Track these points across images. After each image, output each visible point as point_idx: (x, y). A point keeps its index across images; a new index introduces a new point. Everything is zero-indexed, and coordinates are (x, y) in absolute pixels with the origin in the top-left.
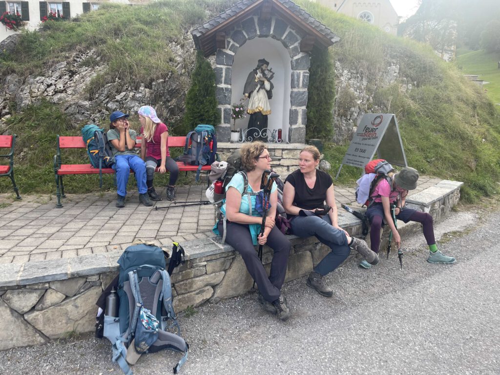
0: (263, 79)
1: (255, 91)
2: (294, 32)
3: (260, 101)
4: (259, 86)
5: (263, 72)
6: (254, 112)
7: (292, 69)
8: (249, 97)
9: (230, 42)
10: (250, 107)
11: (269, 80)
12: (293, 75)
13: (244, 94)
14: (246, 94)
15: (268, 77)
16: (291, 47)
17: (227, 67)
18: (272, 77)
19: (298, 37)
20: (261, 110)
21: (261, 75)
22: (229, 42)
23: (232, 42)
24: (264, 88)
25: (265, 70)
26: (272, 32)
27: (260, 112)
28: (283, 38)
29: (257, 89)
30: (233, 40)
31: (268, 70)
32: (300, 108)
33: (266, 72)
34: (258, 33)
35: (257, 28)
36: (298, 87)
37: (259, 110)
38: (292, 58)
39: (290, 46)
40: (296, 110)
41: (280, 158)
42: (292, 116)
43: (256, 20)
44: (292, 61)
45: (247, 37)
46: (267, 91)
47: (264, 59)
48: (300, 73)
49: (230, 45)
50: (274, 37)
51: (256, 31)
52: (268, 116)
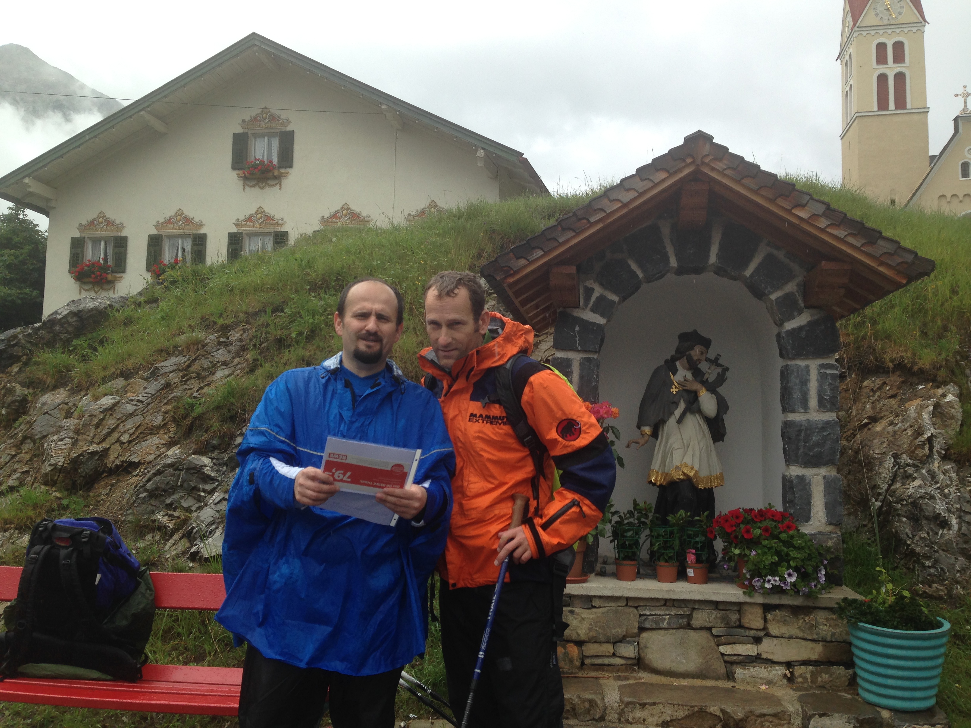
0: (696, 386)
1: (672, 421)
2: (780, 255)
3: (686, 447)
4: (682, 406)
5: (693, 367)
6: (668, 479)
7: (782, 356)
8: (655, 434)
9: (593, 290)
10: (656, 465)
11: (712, 388)
12: (785, 374)
13: (639, 427)
14: (643, 428)
15: (710, 380)
16: (773, 297)
17: (585, 356)
18: (721, 379)
19: (795, 267)
20: (691, 474)
21: (689, 376)
22: (589, 291)
23: (598, 291)
24: (699, 411)
25: (699, 361)
26: (713, 259)
27: (688, 480)
28: (748, 273)
29: (678, 413)
30: (601, 284)
31: (708, 360)
32: (814, 471)
33: (704, 366)
34: (673, 262)
35: (670, 251)
36: (806, 408)
37: (684, 474)
38: (780, 324)
39: (771, 293)
40: (801, 478)
41: (762, 634)
42: (789, 496)
43: (666, 231)
44: (778, 336)
45: (640, 275)
46: (708, 420)
47: (695, 332)
48: (807, 367)
49: (593, 299)
50: (719, 271)
51: (666, 259)
52: (715, 491)
